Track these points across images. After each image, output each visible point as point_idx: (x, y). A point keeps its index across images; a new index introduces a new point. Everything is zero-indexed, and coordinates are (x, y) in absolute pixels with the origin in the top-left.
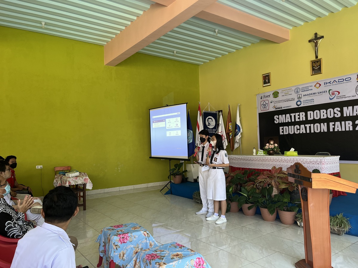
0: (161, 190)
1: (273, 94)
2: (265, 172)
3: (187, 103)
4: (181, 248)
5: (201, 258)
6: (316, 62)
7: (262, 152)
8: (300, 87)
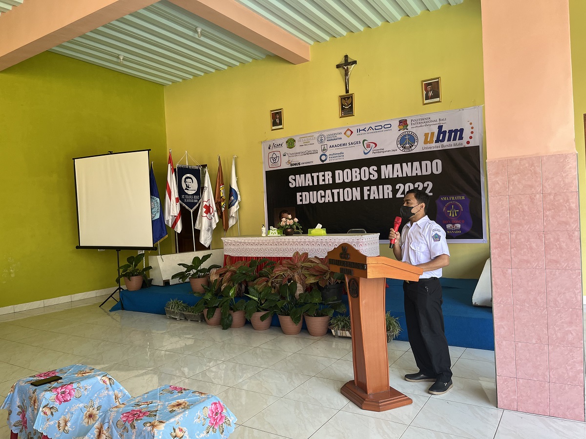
0: (102, 305)
1: (287, 142)
2: (284, 262)
3: (150, 150)
4: (182, 393)
5: (219, 402)
6: (346, 99)
7: (276, 231)
8: (326, 134)
